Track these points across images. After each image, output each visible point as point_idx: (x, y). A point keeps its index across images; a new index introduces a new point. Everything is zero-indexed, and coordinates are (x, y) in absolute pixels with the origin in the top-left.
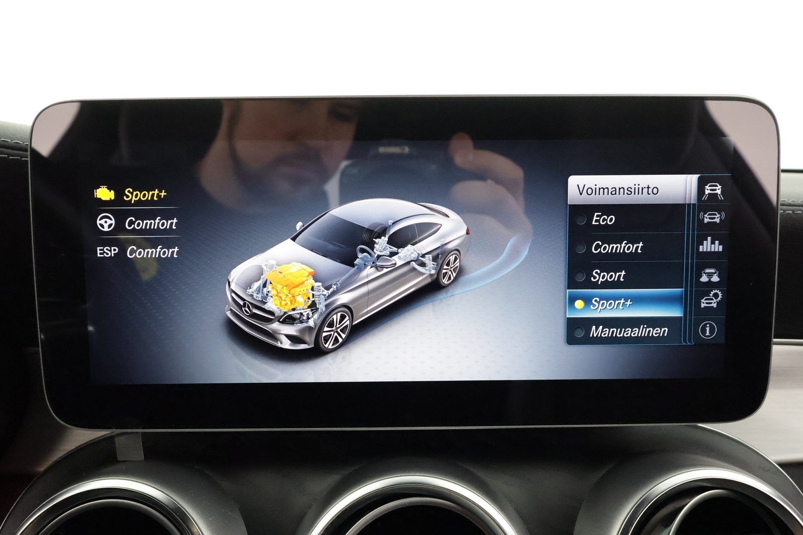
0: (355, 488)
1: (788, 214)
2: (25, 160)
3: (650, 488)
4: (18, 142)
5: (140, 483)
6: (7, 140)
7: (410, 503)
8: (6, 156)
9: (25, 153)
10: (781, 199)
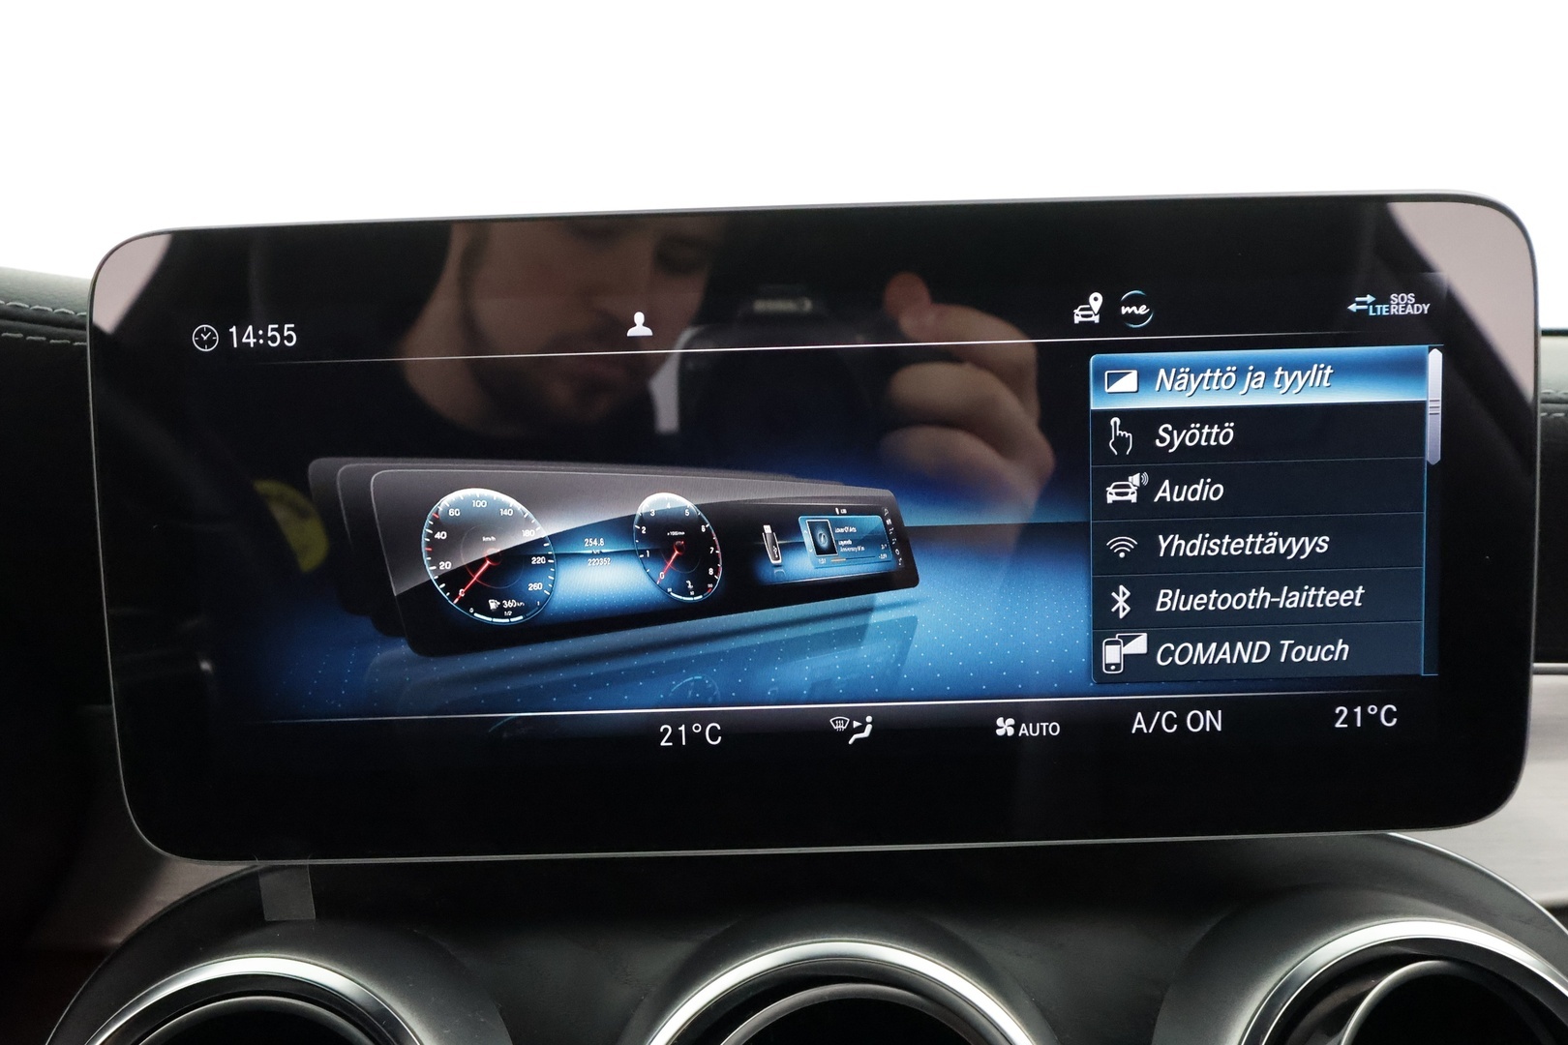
0: (725, 966)
1: (1556, 418)
2: (82, 346)
3: (1298, 959)
4: (66, 311)
5: (309, 963)
6: (45, 308)
7: (832, 994)
8: (44, 338)
9: (80, 332)
10: (1543, 390)
